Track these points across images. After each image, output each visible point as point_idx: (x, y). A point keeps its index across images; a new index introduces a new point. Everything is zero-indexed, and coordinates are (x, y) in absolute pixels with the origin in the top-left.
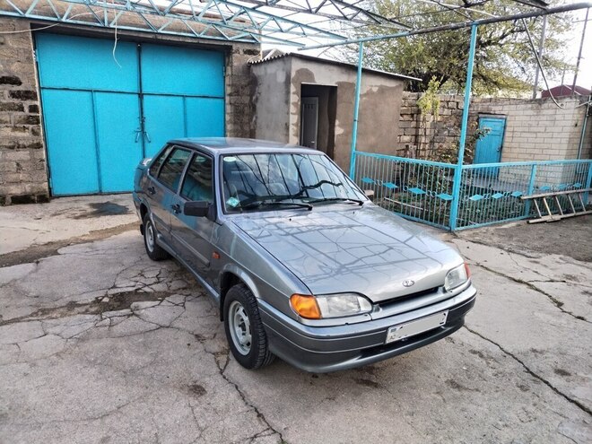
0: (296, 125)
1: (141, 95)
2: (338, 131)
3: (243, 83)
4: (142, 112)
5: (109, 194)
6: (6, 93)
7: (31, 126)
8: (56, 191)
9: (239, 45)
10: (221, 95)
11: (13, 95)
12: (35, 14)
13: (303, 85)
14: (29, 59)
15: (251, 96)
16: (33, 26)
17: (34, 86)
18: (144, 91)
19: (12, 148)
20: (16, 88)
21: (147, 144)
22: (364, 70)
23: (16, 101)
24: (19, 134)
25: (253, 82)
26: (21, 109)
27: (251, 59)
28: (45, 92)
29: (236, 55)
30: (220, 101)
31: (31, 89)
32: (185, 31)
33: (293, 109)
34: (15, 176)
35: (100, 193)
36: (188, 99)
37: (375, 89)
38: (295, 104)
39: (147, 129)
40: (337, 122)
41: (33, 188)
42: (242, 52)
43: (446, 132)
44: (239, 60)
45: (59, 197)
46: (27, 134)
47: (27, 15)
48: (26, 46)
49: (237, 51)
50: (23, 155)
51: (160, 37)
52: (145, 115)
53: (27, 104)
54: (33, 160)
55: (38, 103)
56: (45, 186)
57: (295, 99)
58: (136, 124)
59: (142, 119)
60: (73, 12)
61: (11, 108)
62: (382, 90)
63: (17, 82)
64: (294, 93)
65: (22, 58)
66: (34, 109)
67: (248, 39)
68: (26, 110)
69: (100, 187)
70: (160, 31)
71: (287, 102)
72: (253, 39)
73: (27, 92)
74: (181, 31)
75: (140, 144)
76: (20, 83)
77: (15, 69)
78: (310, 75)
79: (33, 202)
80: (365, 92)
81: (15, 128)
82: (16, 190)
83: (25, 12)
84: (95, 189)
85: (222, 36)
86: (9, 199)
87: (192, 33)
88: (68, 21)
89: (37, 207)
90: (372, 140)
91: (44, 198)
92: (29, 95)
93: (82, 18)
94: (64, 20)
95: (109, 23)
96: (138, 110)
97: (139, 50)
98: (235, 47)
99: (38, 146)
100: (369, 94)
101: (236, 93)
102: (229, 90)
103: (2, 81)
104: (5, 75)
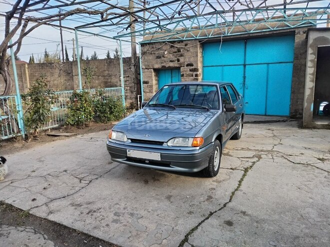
0: (313, 74)
1: (245, 65)
3: (302, 52)
6: (188, 70)
9: (300, 29)
11: (190, 70)
12: (200, 36)
13: (318, 47)
16: (200, 42)
18: (247, 63)
20: (192, 68)
21: (246, 90)
23: (191, 73)
28: (205, 68)
29: (298, 35)
30: (291, 64)
32: (265, 29)
33: (310, 64)
36: (270, 65)
38: (312, 61)
42: (301, 33)
44: (299, 38)
47: (197, 38)
48: (196, 51)
49: (299, 33)
52: (246, 75)
53: (195, 73)
55: (198, 73)
57: (313, 57)
58: (241, 80)
59: (245, 77)
60: (214, 32)
61: (189, 75)
63: (192, 65)
64: (311, 54)
65: (195, 55)
66: (197, 75)
67: (308, 24)
68: (194, 76)
70: (251, 32)
72: (311, 23)
73: (195, 69)
74: (263, 29)
77: (192, 60)
78: (325, 40)
83: (197, 36)
85: (288, 26)
87: (269, 28)
88: (212, 37)
94: (210, 37)
95: (228, 33)
96: (243, 73)
98: (297, 31)
103: (188, 65)
104: (189, 63)
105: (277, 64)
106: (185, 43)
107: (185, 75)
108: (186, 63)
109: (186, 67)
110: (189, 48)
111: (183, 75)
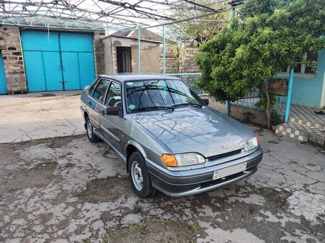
0: (115, 62)
1: (60, 52)
2: (133, 64)
3: (100, 46)
4: (61, 59)
5: (49, 91)
6: (11, 53)
7: (20, 65)
8: (30, 90)
9: (97, 31)
10: (92, 51)
11: (14, 54)
12: (20, 24)
13: (117, 47)
14: (19, 41)
15: (103, 51)
16: (20, 28)
17: (20, 50)
18: (62, 51)
19: (13, 73)
20: (14, 51)
21: (64, 72)
22: (141, 40)
23: (14, 56)
24: (16, 68)
25: (103, 46)
26: (17, 59)
27: (102, 37)
28: (25, 52)
30: (92, 54)
31: (20, 51)
33: (114, 56)
34: (15, 84)
35: (46, 91)
36: (79, 53)
37: (147, 47)
38: (114, 54)
39: (63, 66)
40: (132, 60)
41: (21, 88)
42: (98, 34)
43: (192, 64)
44: (97, 37)
45: (31, 92)
46: (18, 68)
47: (17, 25)
48: (17, 36)
49: (96, 34)
50: (17, 76)
51: (66, 30)
52: (62, 60)
53: (18, 57)
54: (21, 78)
55: (22, 56)
56: (26, 87)
57: (114, 52)
58: (59, 64)
59: (61, 62)
60: (34, 22)
61: (13, 58)
62: (150, 48)
63: (15, 49)
64: (114, 50)
65: (16, 40)
66: (21, 59)
69: (46, 88)
70: (66, 28)
71: (112, 53)
72: (102, 29)
73: (18, 52)
74: (74, 27)
75: (61, 72)
76: (16, 49)
77: (14, 44)
78: (119, 43)
79: (21, 93)
80: (143, 48)
81: (14, 66)
82: (15, 89)
83: (17, 23)
84: (45, 89)
85: (90, 28)
86: (13, 92)
87: (78, 28)
88: (32, 26)
89: (23, 95)
90: (148, 67)
91: (25, 92)
92: (18, 54)
93: (37, 25)
94: (30, 25)
95: (47, 26)
96: (59, 58)
97: (59, 35)
98: (95, 32)
99: (23, 72)
100: (145, 49)
101: (97, 50)
102: (95, 49)
103: (9, 49)
104: (11, 46)
105: (84, 53)
106: (3, 27)
107: (8, 58)
108: (7, 47)
109: (7, 50)
110: (9, 32)
111: (5, 58)
